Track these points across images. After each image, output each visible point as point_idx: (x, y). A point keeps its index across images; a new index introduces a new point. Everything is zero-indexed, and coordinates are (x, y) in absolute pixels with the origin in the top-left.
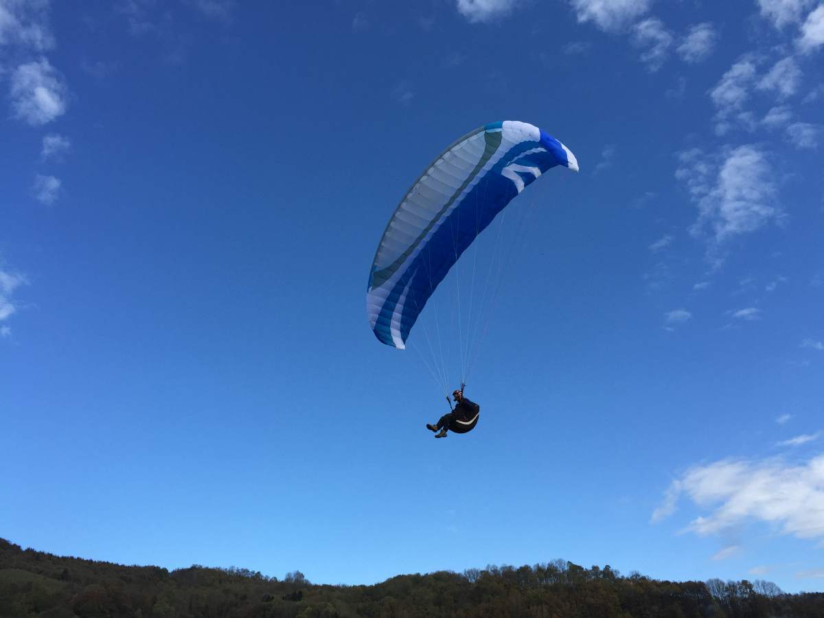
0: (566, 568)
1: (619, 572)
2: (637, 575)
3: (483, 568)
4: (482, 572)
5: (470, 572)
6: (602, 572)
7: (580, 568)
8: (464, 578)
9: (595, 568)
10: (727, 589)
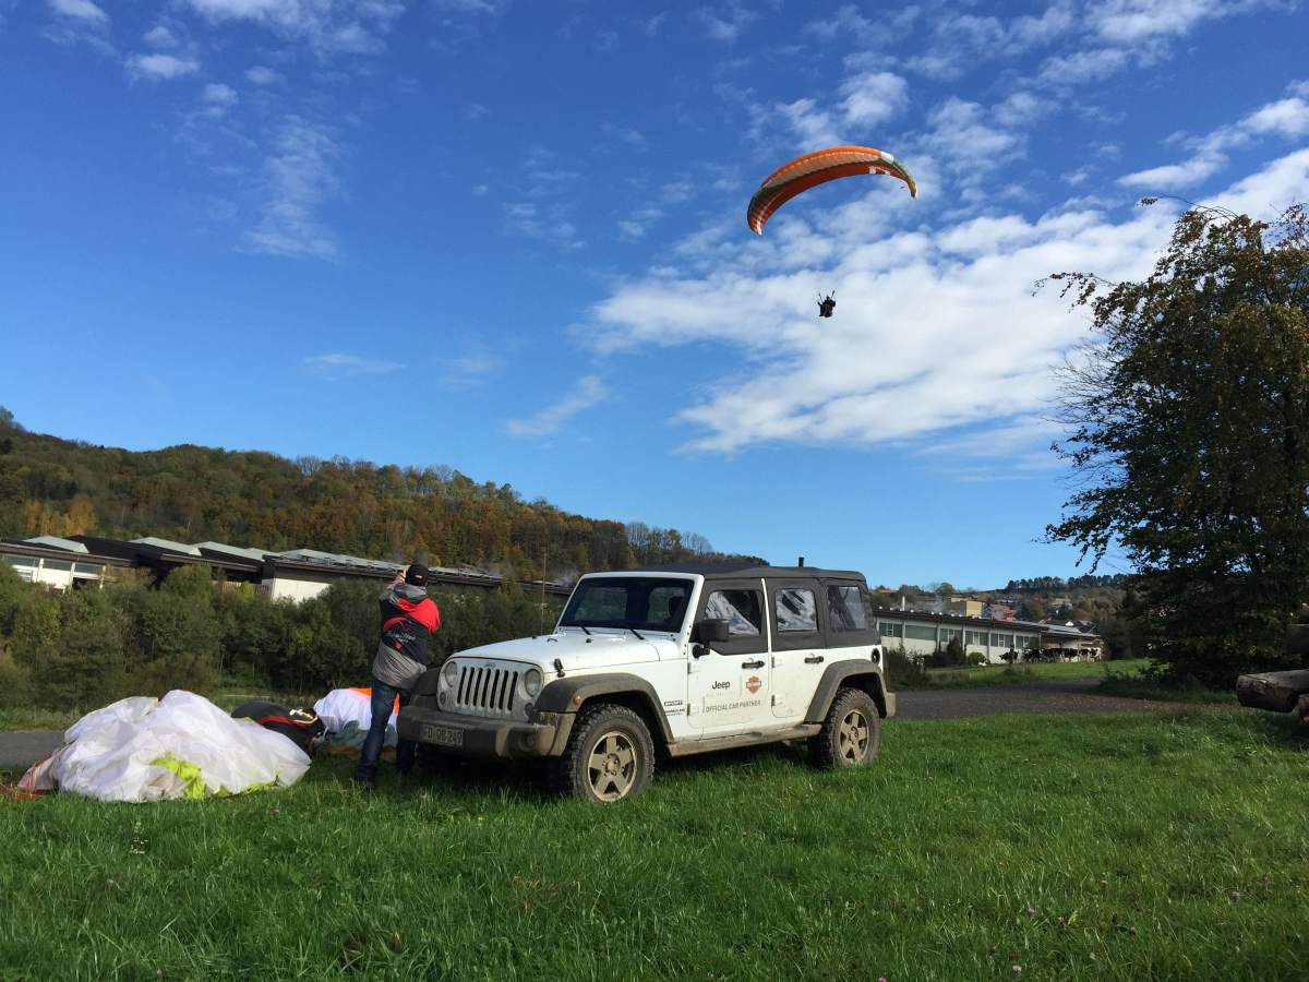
0: (450, 479)
1: (520, 495)
2: (543, 502)
3: (328, 458)
4: (324, 463)
5: (305, 460)
6: (497, 492)
7: (469, 481)
8: (296, 467)
9: (490, 485)
10: (649, 537)
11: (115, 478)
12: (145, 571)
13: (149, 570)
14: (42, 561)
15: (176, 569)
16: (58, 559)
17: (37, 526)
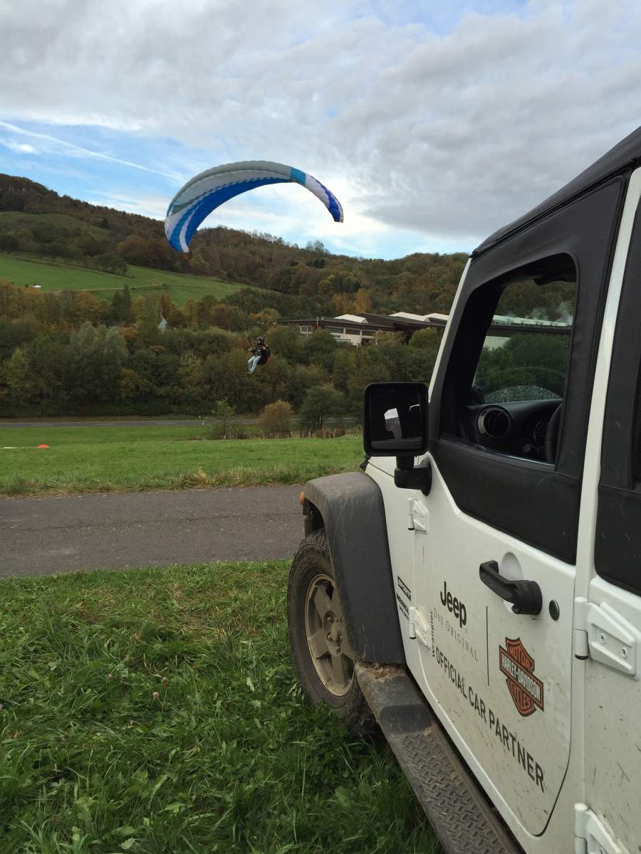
11: (380, 277)
12: (399, 333)
13: (402, 332)
14: (345, 330)
15: (416, 332)
16: (352, 328)
17: (341, 309)
